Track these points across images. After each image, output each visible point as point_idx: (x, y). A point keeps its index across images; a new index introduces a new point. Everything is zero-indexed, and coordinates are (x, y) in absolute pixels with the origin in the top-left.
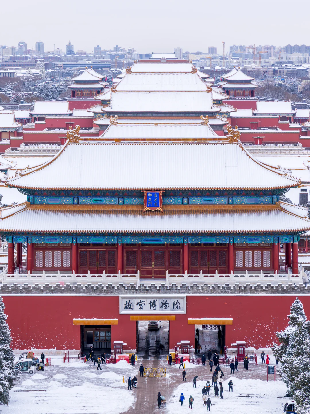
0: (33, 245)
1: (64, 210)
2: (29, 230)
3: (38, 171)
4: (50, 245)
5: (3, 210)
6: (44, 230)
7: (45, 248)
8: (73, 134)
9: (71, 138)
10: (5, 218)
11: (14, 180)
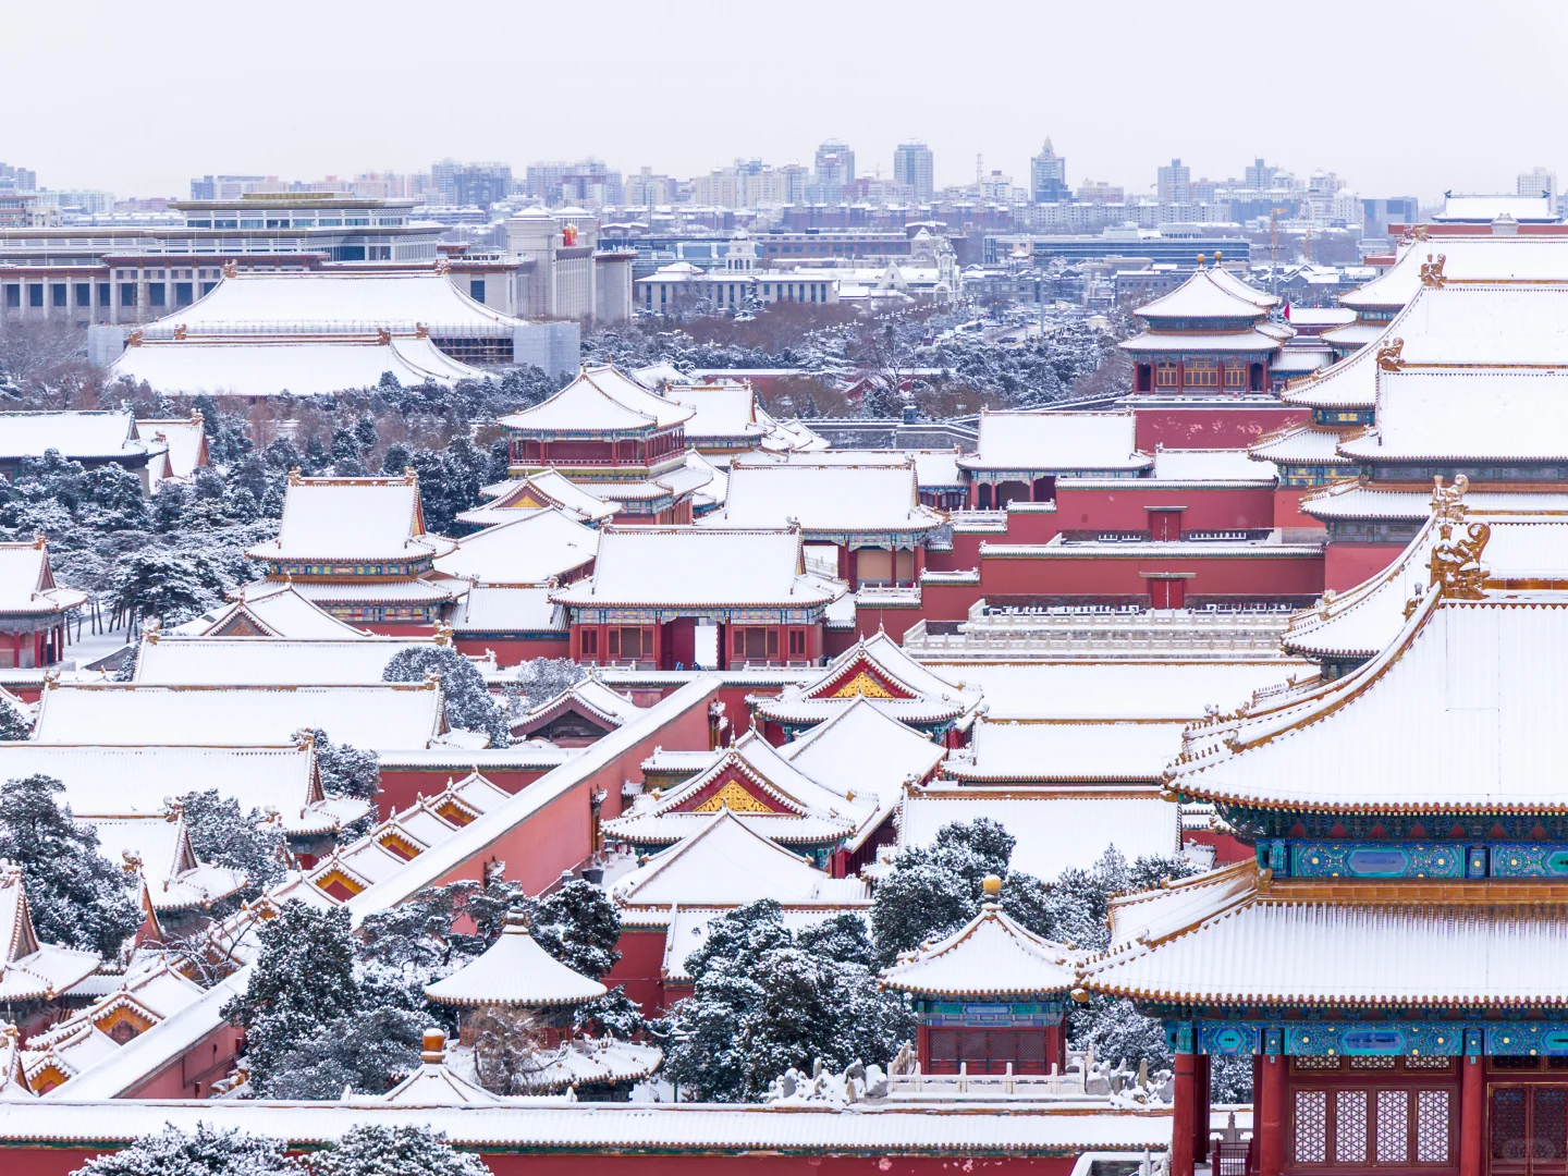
0: (1286, 1061)
1: (1426, 906)
2: (1275, 997)
3: (1307, 727)
4: (1358, 1063)
5: (1124, 905)
6: (1342, 998)
7: (1336, 1079)
8: (1459, 559)
9: (1450, 578)
10: (1162, 941)
11: (1202, 770)
